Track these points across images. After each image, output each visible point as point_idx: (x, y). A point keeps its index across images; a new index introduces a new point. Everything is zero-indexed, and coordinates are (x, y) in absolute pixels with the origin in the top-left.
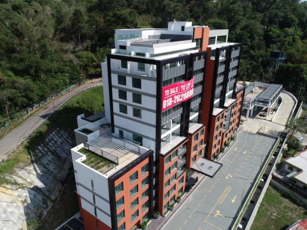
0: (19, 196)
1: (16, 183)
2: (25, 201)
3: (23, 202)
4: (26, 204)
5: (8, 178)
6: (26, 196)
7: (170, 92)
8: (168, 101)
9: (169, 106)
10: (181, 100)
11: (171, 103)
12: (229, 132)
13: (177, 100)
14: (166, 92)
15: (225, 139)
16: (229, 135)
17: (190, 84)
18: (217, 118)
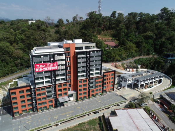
0: (3, 93)
1: (4, 89)
2: (5, 95)
3: (4, 95)
4: (4, 96)
5: (2, 87)
6: (6, 94)
7: (40, 66)
8: (39, 69)
9: (40, 71)
10: (48, 69)
11: (41, 70)
12: (96, 90)
13: (46, 69)
14: (37, 66)
15: (93, 93)
16: (96, 92)
17: (53, 64)
18: (80, 82)
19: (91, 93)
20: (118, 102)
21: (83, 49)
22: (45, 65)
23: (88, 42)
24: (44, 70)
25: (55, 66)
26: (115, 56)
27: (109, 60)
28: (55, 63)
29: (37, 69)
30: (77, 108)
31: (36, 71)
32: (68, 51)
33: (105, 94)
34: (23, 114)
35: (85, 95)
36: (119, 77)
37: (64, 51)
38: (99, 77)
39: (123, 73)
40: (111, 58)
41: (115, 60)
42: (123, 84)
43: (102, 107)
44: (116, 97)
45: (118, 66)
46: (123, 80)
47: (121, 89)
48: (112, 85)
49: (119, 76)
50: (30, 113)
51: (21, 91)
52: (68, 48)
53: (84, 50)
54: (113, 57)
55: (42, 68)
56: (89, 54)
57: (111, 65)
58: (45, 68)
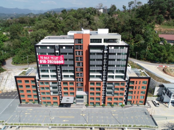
7: (44, 58)
8: (43, 61)
9: (44, 63)
10: (53, 63)
11: (46, 63)
12: (115, 98)
13: (50, 62)
14: (41, 57)
15: (110, 101)
16: (114, 101)
17: (58, 58)
18: (91, 83)
19: (107, 101)
20: (140, 125)
21: (101, 42)
22: (49, 57)
23: (116, 34)
24: (48, 63)
25: (61, 60)
26: (166, 55)
27: (157, 59)
28: (61, 57)
29: (41, 61)
30: (82, 114)
31: (40, 62)
32: (81, 43)
33: (129, 107)
34: (29, 103)
35: (98, 101)
36: (162, 88)
37: (74, 43)
38: (120, 82)
39: (171, 82)
40: (160, 58)
41: (167, 61)
42: (166, 98)
43: (110, 125)
44: (144, 115)
45: (167, 70)
46: (166, 93)
47: (159, 105)
48: (143, 97)
49: (162, 86)
50: (36, 104)
51: (26, 81)
52: (80, 39)
53: (103, 44)
54: (164, 56)
55: (47, 60)
56: (108, 50)
57: (158, 68)
58: (49, 60)
